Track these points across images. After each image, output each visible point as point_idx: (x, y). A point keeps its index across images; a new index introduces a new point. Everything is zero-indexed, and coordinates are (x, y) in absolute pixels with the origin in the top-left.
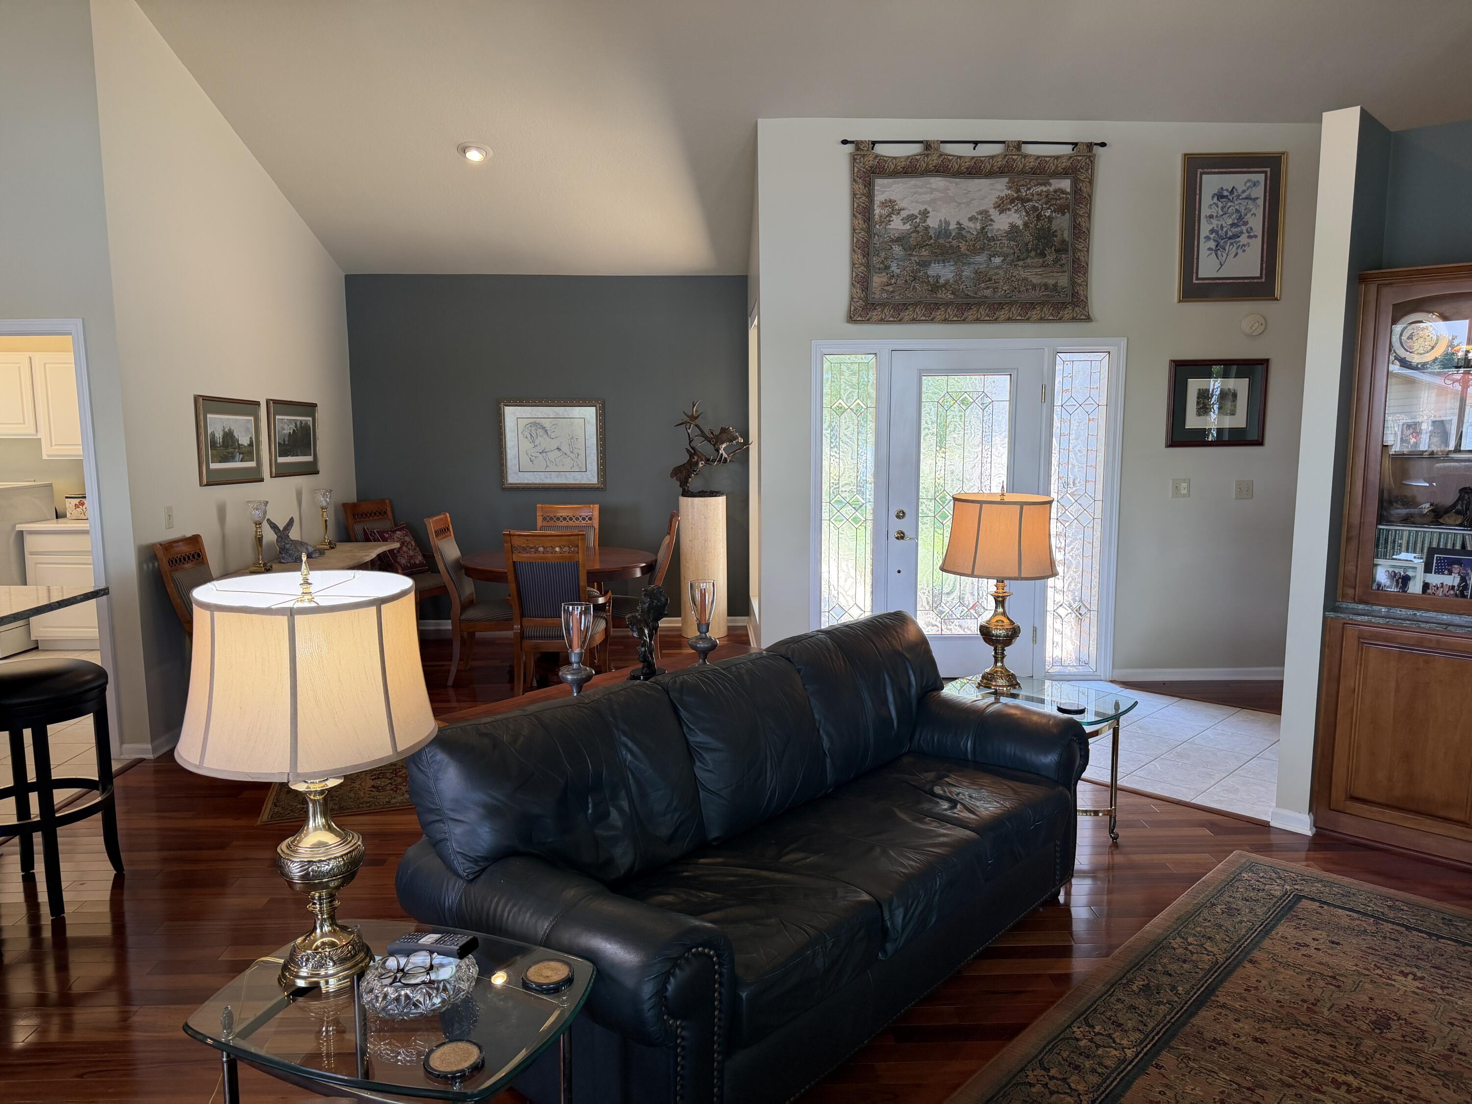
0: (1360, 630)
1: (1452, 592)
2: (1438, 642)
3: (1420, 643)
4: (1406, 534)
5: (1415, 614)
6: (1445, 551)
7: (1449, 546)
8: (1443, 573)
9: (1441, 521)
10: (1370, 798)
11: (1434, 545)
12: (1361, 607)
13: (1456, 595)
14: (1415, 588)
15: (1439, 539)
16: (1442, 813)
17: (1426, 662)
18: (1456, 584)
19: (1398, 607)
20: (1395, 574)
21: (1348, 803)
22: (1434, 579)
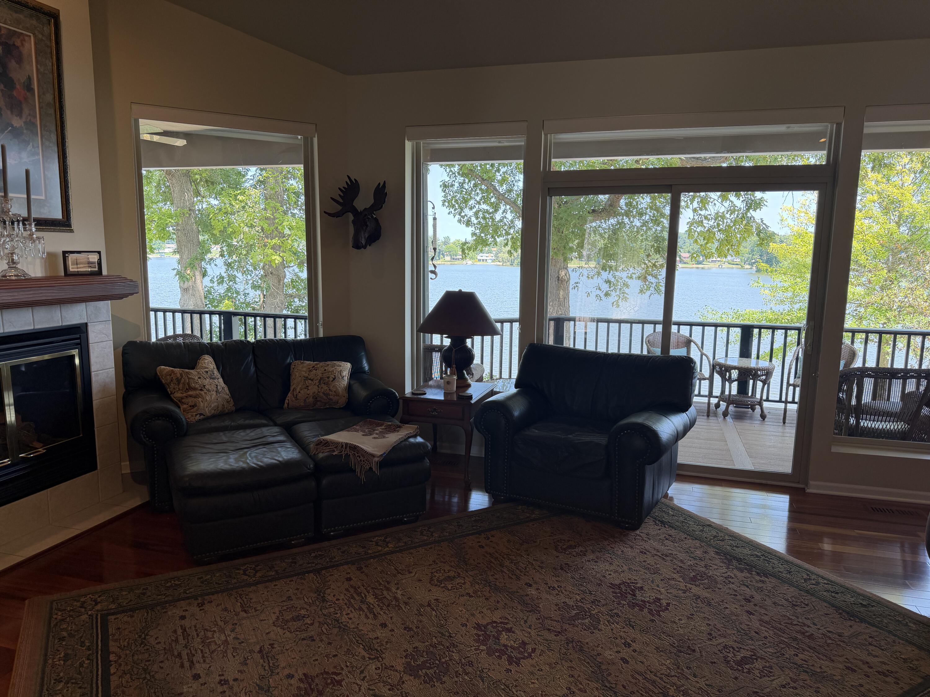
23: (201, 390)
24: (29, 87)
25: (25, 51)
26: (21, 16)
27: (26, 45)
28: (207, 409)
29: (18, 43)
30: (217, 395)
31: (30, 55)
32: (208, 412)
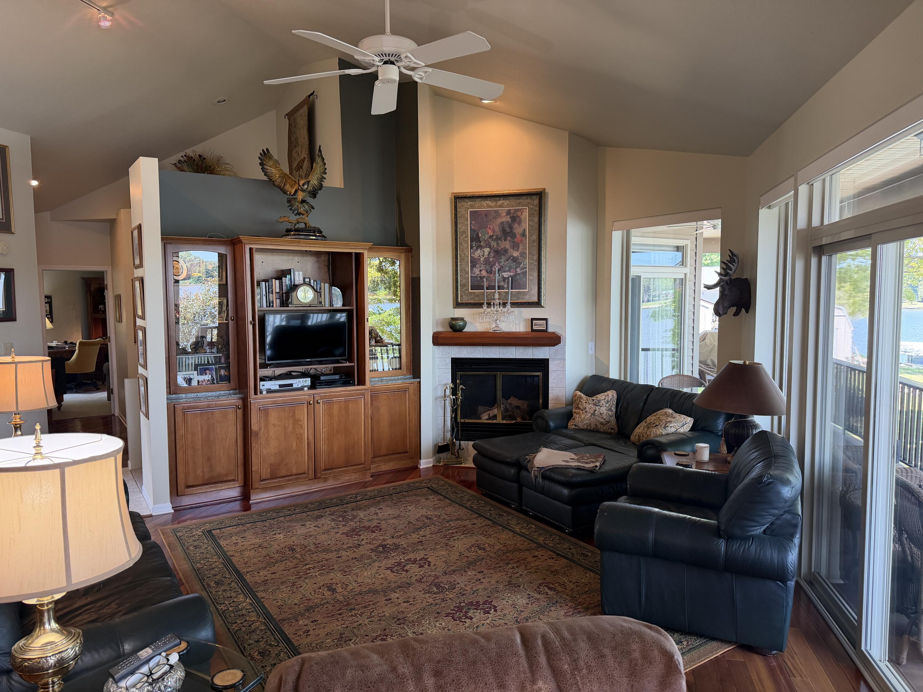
0: (183, 406)
1: (209, 382)
2: (216, 404)
3: (209, 406)
4: (184, 359)
5: (197, 395)
6: (201, 365)
7: (203, 363)
8: (203, 375)
9: (198, 352)
10: (195, 484)
11: (197, 363)
12: (174, 396)
13: (211, 384)
14: (194, 383)
15: (198, 360)
16: (225, 479)
17: (212, 414)
18: (210, 379)
19: (190, 393)
20: (185, 378)
21: (187, 490)
22: (201, 378)
23: (582, 410)
24: (524, 235)
25: (523, 217)
26: (522, 200)
27: (524, 214)
28: (580, 424)
29: (519, 214)
30: (591, 416)
31: (526, 218)
32: (581, 425)
